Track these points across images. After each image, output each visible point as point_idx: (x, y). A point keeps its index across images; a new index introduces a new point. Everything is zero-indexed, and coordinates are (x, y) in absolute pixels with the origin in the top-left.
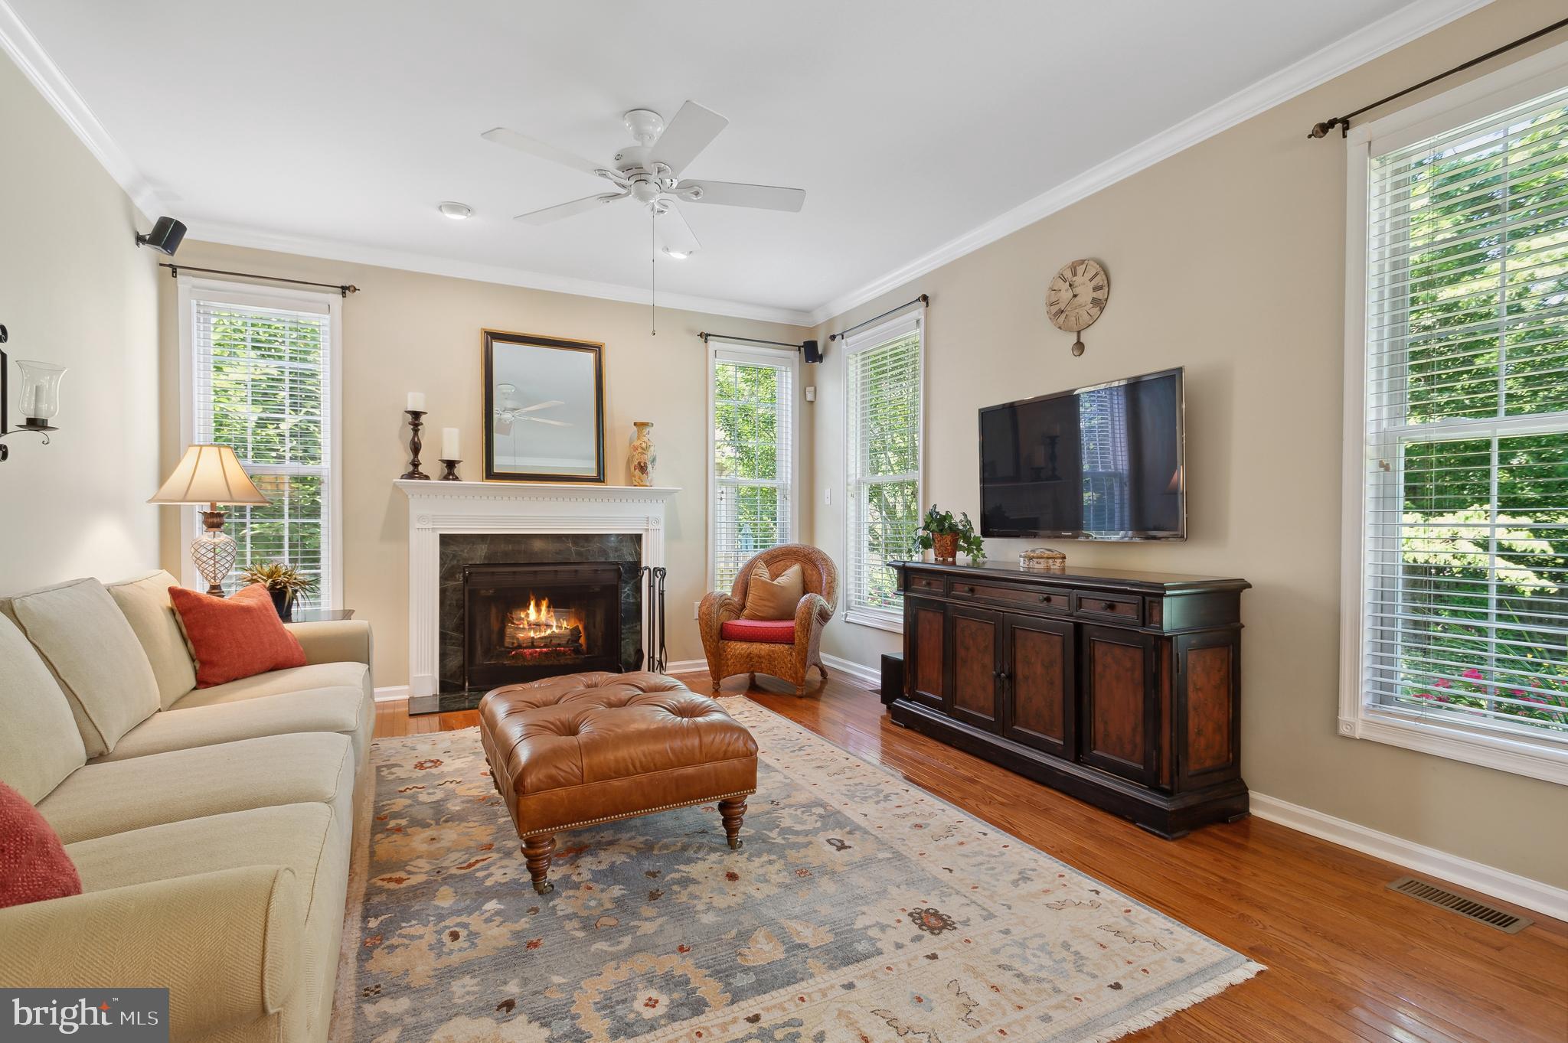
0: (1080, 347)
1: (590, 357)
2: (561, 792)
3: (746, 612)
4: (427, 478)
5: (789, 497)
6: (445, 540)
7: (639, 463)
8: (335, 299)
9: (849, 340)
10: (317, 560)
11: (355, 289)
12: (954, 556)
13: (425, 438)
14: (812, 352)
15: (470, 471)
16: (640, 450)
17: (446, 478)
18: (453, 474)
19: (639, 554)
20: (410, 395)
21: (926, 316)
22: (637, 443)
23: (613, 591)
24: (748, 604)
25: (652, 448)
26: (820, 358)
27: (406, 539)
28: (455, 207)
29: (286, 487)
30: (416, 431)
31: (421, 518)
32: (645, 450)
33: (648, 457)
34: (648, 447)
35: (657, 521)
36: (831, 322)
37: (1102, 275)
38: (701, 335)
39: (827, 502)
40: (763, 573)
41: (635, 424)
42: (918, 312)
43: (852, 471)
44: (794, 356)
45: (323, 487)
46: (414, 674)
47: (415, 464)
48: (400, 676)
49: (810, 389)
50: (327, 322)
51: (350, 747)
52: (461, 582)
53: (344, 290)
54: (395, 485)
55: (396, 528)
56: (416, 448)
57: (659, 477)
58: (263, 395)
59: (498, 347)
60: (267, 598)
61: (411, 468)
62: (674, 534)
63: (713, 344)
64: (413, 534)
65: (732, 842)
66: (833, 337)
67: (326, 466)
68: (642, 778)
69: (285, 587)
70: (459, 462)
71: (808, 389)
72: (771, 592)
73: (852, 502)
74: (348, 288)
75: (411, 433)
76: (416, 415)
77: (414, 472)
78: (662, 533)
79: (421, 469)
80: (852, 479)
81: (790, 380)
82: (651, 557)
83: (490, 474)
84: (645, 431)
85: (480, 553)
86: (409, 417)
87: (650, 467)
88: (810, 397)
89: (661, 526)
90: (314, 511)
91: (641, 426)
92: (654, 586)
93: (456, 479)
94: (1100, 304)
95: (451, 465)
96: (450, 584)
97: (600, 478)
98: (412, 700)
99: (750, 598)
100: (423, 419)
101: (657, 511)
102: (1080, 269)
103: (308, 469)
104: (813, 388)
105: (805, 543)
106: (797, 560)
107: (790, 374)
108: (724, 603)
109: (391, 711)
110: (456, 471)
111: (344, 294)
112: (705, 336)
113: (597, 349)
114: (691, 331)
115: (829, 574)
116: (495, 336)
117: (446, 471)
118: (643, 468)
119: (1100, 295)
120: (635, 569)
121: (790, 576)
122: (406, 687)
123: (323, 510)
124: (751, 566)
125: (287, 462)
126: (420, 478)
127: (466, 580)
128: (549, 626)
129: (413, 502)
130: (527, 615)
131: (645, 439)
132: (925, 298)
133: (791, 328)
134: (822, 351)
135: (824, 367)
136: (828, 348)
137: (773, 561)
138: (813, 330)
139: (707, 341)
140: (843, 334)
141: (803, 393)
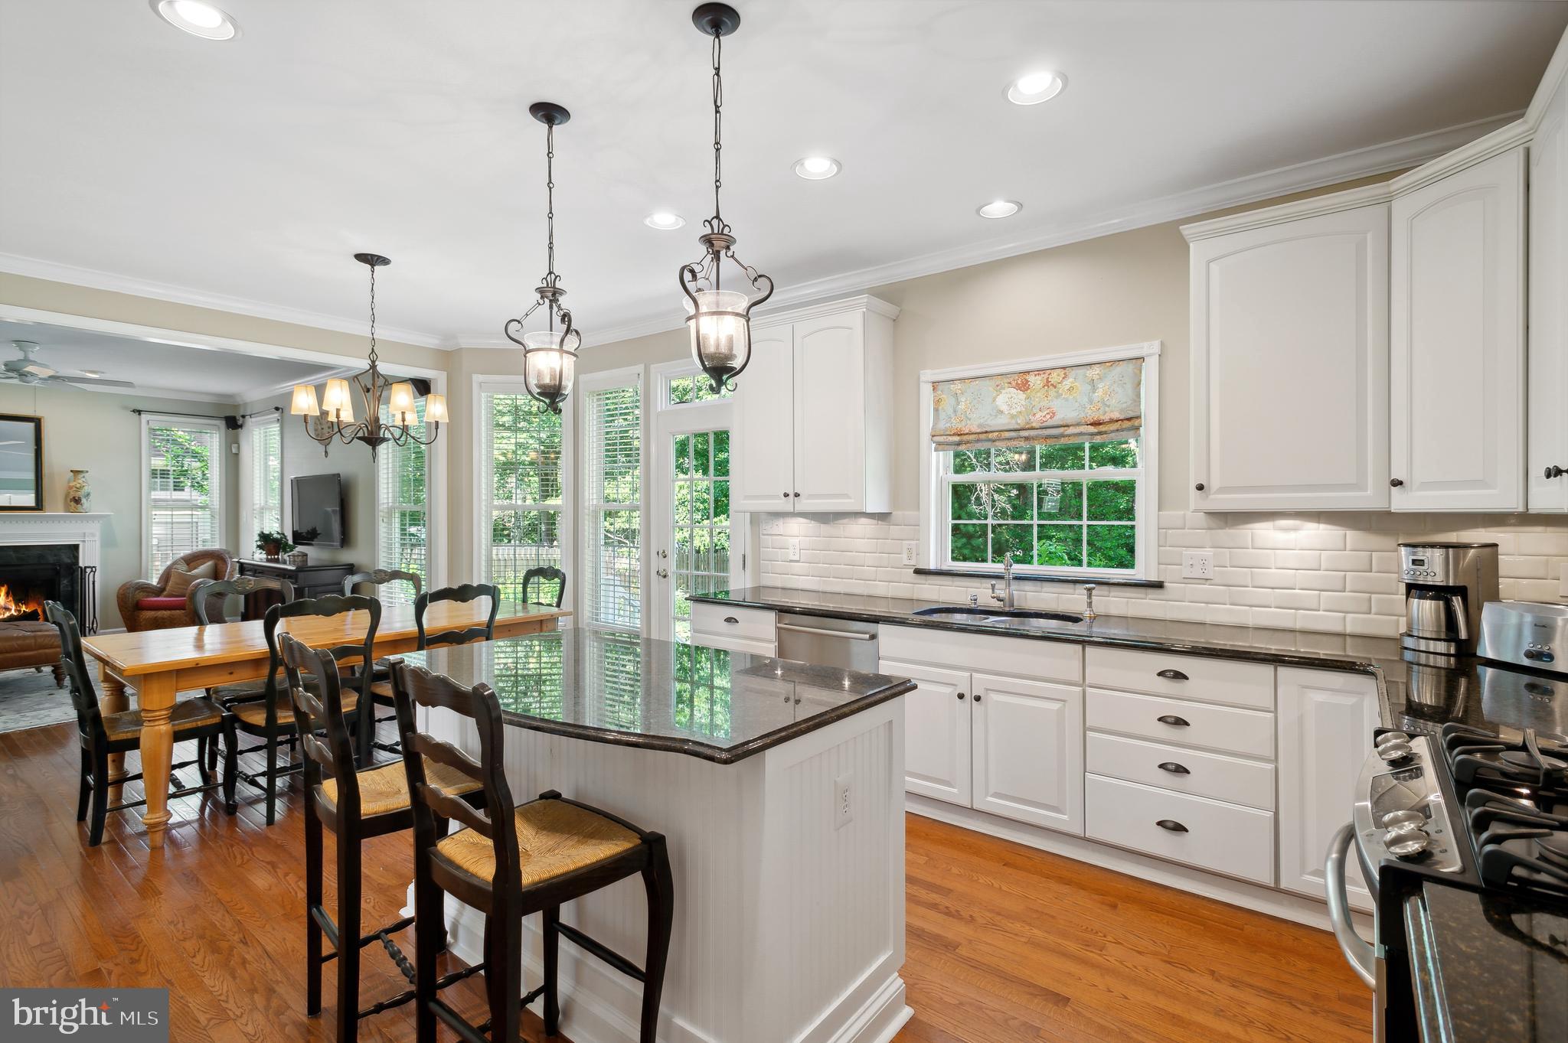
0: (326, 452)
1: (31, 425)
3: (165, 593)
5: (217, 517)
7: (74, 497)
9: (253, 419)
12: (277, 557)
14: (233, 423)
16: (74, 489)
19: (76, 558)
22: (72, 484)
23: (53, 582)
24: (168, 588)
25: (86, 488)
26: (241, 426)
32: (79, 489)
33: (81, 493)
34: (81, 488)
35: (93, 535)
36: (245, 405)
38: (134, 411)
39: (245, 519)
40: (182, 568)
41: (71, 471)
42: (277, 415)
44: (222, 424)
49: (234, 446)
57: (93, 506)
62: (108, 542)
63: (144, 417)
65: (60, 686)
66: (243, 417)
72: (187, 581)
73: (257, 521)
78: (97, 543)
80: (257, 507)
81: (218, 439)
82: (87, 558)
84: (80, 476)
87: (83, 500)
88: (234, 451)
89: (97, 538)
91: (76, 472)
92: (85, 579)
97: (39, 507)
99: (171, 584)
101: (93, 529)
104: (236, 445)
105: (230, 549)
106: (212, 559)
107: (218, 435)
108: (146, 589)
112: (139, 412)
113: (36, 421)
114: (125, 408)
118: (77, 501)
120: (73, 568)
121: (205, 567)
124: (175, 563)
128: (7, 610)
131: (80, 481)
132: (277, 409)
133: (218, 406)
134: (240, 423)
135: (243, 434)
136: (243, 422)
137: (193, 560)
138: (236, 407)
139: (140, 414)
140: (250, 415)
141: (228, 448)
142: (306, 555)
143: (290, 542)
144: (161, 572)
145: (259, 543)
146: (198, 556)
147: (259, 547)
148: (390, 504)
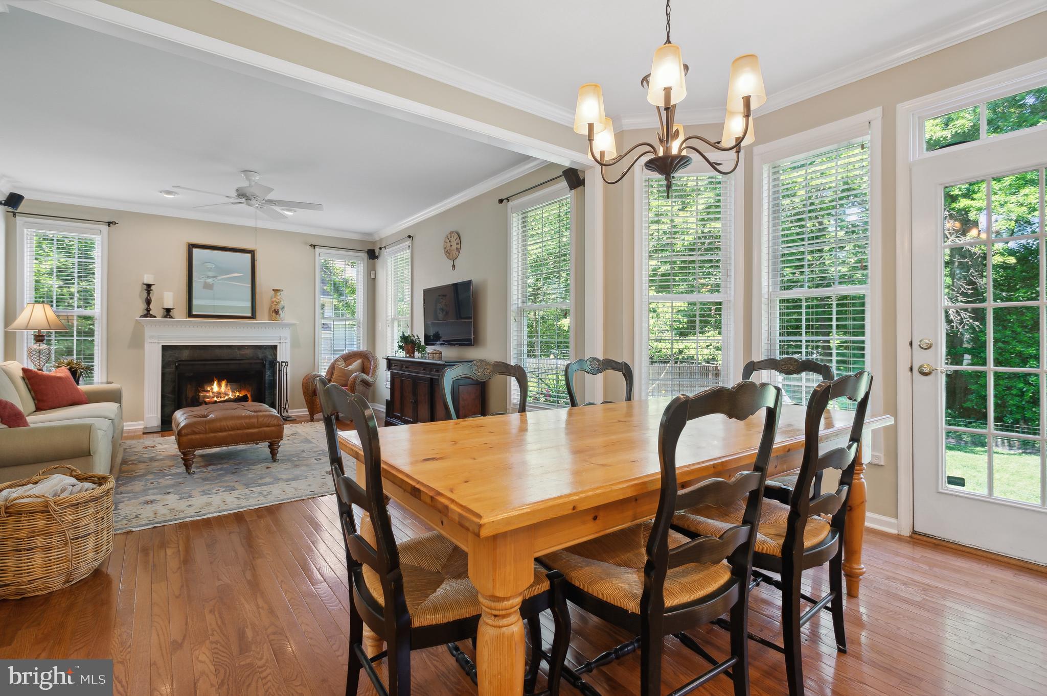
0: (454, 266)
1: (249, 256)
2: (197, 436)
4: (155, 317)
5: (361, 326)
6: (165, 348)
7: (275, 310)
8: (105, 228)
9: (387, 250)
10: (93, 359)
11: (116, 223)
12: (414, 354)
13: (154, 297)
14: (372, 255)
15: (180, 314)
16: (275, 303)
17: (165, 317)
18: (170, 315)
19: (276, 355)
20: (146, 276)
21: (412, 245)
22: (274, 300)
23: (260, 374)
24: (333, 379)
25: (282, 302)
26: (377, 257)
27: (143, 347)
28: (169, 193)
29: (75, 321)
30: (149, 293)
31: (151, 337)
32: (278, 303)
33: (279, 306)
34: (279, 302)
35: (286, 338)
36: (381, 240)
37: (458, 239)
38: (311, 246)
39: (380, 329)
40: (342, 364)
41: (273, 290)
42: (408, 243)
43: (389, 314)
44: (365, 256)
45: (96, 322)
46: (146, 415)
47: (148, 310)
48: (139, 417)
50: (99, 239)
51: (112, 425)
52: (174, 369)
53: (109, 224)
54: (137, 321)
55: (137, 342)
56: (148, 302)
57: (286, 316)
58: (63, 274)
59: (195, 251)
60: (68, 374)
61: (146, 312)
62: (295, 344)
63: (318, 250)
64: (147, 346)
65: (274, 459)
66: (380, 249)
67: (97, 310)
68: (232, 433)
69: (76, 370)
70: (173, 309)
71: (372, 272)
72: (346, 374)
73: (389, 329)
74: (112, 223)
75: (146, 295)
76: (149, 286)
77: (148, 314)
78: (289, 344)
79: (151, 312)
80: (389, 318)
81: (362, 268)
82: (282, 355)
83: (190, 315)
84: (279, 294)
85: (185, 355)
86: (145, 286)
87: (280, 312)
88: (373, 276)
89: (288, 341)
90: (91, 333)
91: (276, 291)
92: (281, 371)
93: (172, 317)
94: (458, 250)
95: (168, 311)
96: (168, 370)
97: (253, 317)
98: (145, 428)
99: (334, 376)
100: (153, 288)
101: (286, 333)
102: (453, 235)
103: (87, 312)
104: (374, 272)
105: (370, 350)
106: (361, 358)
107: (362, 265)
109: (133, 434)
110: (171, 314)
111: (109, 225)
112: (314, 246)
113: (252, 253)
114: (306, 243)
115: (374, 364)
116: (192, 246)
117: (166, 313)
118: (277, 312)
119: (458, 246)
120: (273, 363)
121: (356, 364)
122: (142, 422)
123: (96, 333)
124: (336, 361)
125: (76, 309)
126: (151, 317)
127: (177, 368)
128: (226, 394)
129: (146, 329)
130: (212, 389)
131: (278, 298)
132: (410, 237)
133: (362, 242)
134: (377, 254)
135: (379, 262)
136: (379, 253)
137: (349, 358)
138: (374, 243)
139: (314, 248)
140: (385, 247)
141: (369, 274)
142: (441, 353)
143: (423, 343)
144: (327, 368)
145: (401, 344)
146: (351, 356)
147: (400, 347)
148: (520, 305)
